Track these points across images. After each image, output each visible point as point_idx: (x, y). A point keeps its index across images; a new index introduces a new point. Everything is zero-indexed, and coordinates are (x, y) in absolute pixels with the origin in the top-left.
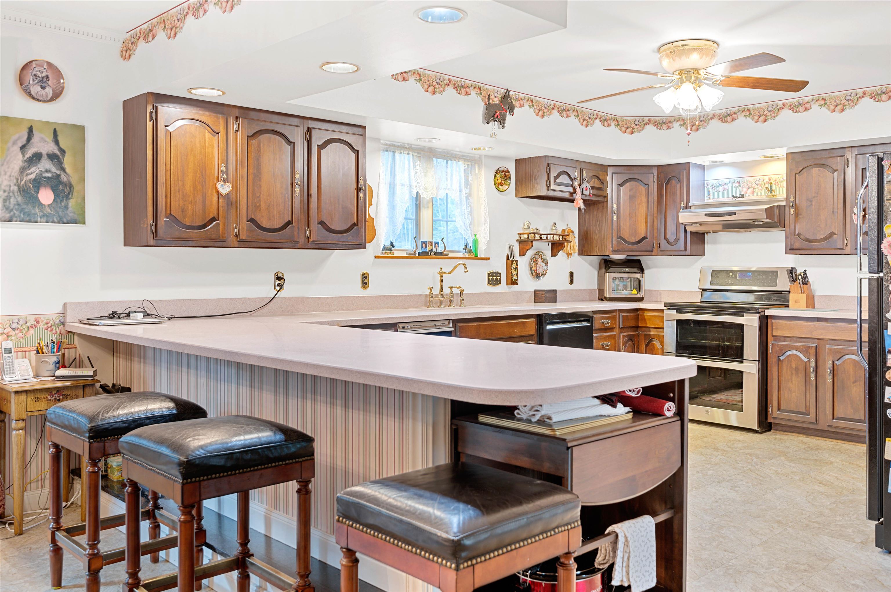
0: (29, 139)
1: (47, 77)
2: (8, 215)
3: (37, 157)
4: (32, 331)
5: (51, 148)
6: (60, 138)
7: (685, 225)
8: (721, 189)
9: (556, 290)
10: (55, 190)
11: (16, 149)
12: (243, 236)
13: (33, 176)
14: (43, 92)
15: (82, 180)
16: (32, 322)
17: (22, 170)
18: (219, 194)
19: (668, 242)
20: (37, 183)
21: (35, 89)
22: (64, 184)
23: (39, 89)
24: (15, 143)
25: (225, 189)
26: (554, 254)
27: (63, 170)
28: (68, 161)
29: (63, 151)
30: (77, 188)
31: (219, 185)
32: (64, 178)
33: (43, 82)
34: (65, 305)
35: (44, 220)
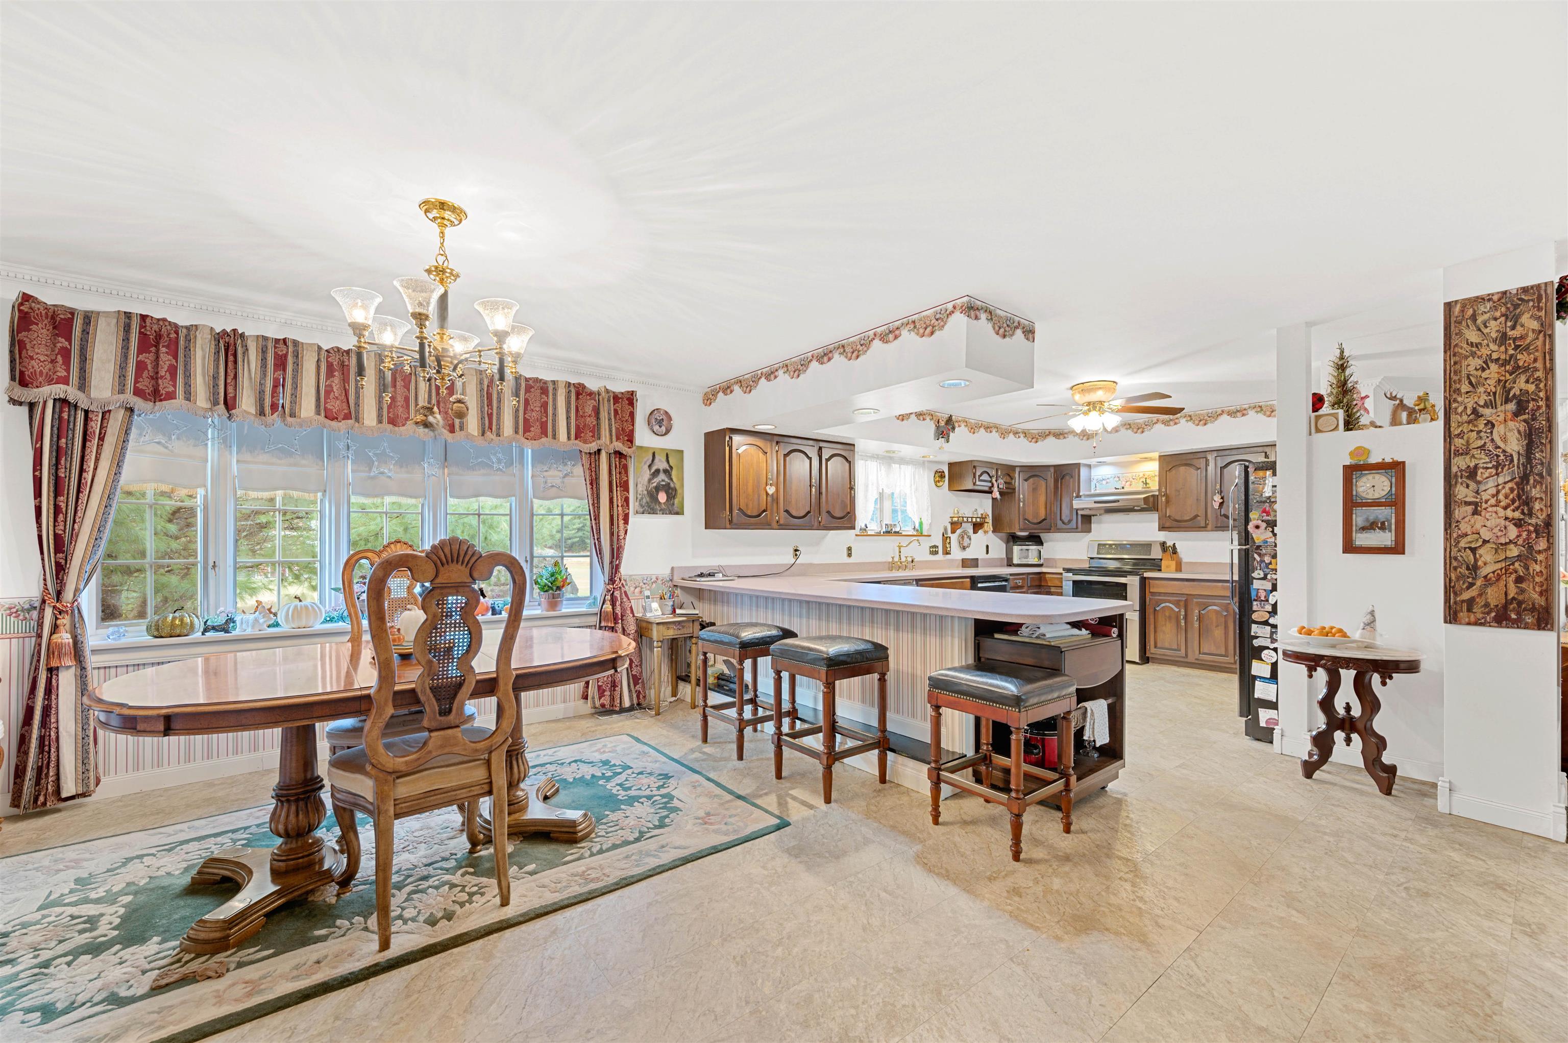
0: (653, 460)
1: (663, 419)
2: (642, 510)
3: (658, 471)
4: (654, 585)
5: (665, 466)
6: (670, 459)
7: (1077, 510)
8: (1104, 482)
9: (977, 559)
10: (667, 493)
11: (646, 467)
12: (782, 522)
13: (655, 484)
14: (660, 430)
16: (654, 579)
17: (650, 480)
18: (767, 494)
19: (1063, 523)
20: (658, 489)
21: (656, 428)
22: (672, 489)
23: (657, 427)
24: (645, 463)
25: (771, 490)
26: (975, 532)
27: (671, 479)
28: (674, 474)
29: (671, 467)
30: (679, 491)
31: (768, 488)
32: (672, 485)
33: (660, 423)
34: (673, 569)
35: (661, 512)
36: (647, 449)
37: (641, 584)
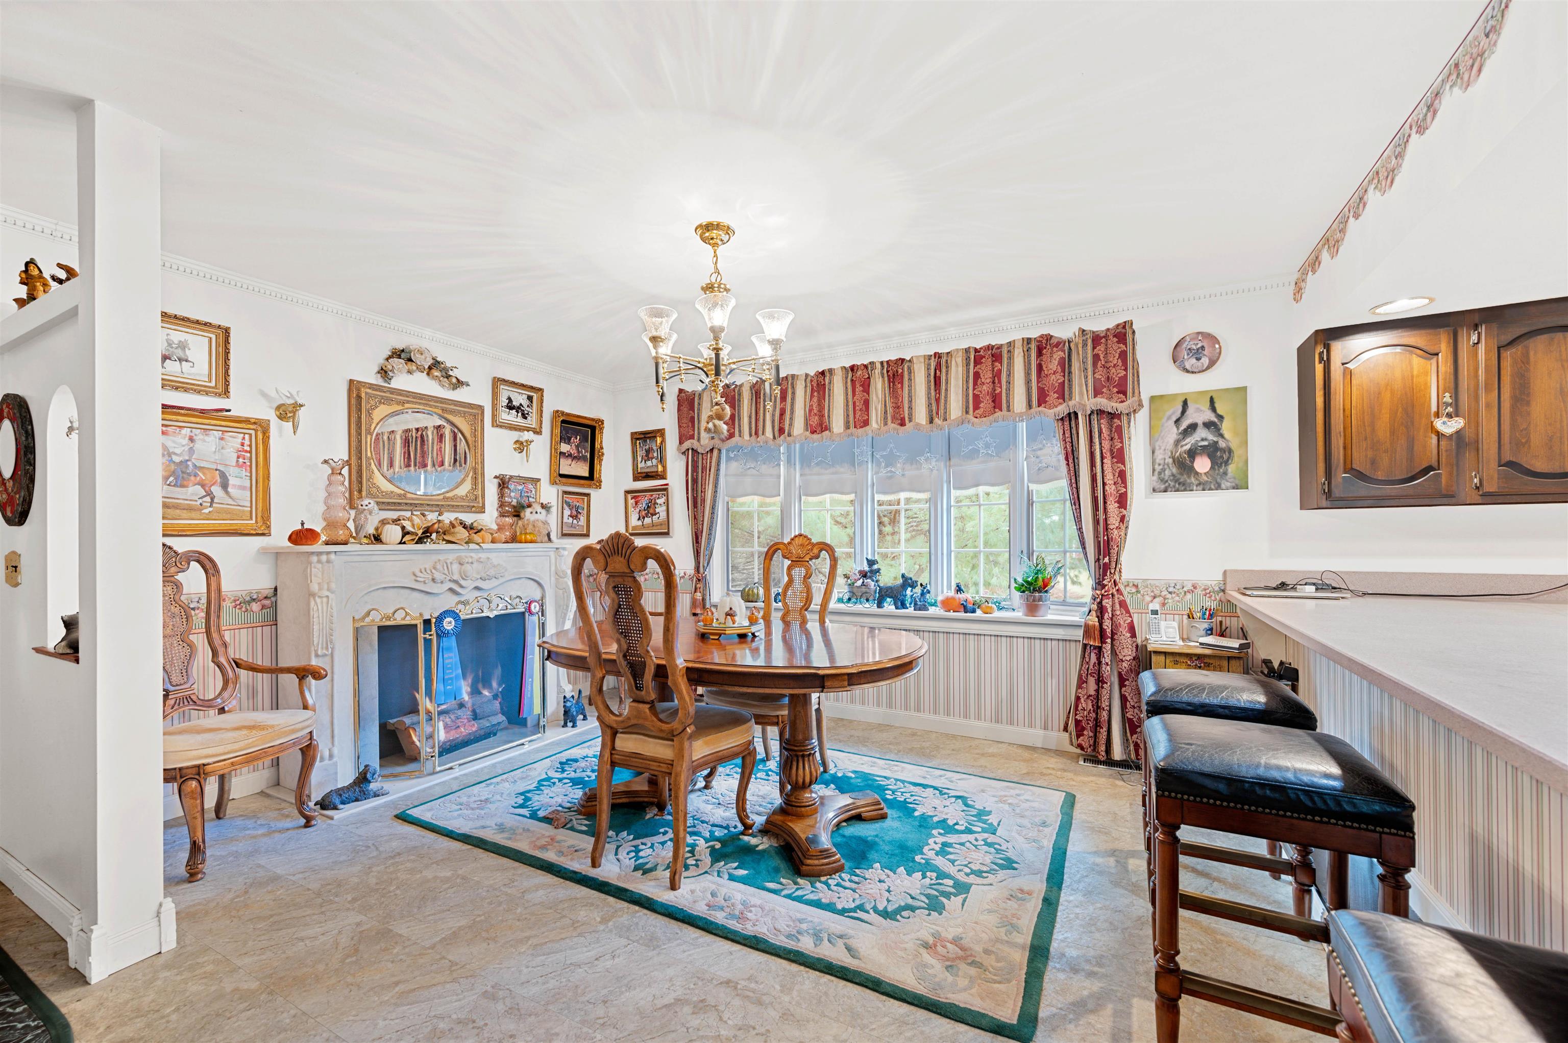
0: (1184, 412)
1: (1203, 348)
2: (1163, 487)
3: (1193, 427)
4: (1189, 596)
5: (1210, 416)
6: (1217, 405)
10: (1212, 457)
11: (1171, 423)
13: (1188, 447)
14: (1199, 363)
15: (1245, 443)
16: (1189, 587)
17: (1177, 443)
18: (1439, 434)
20: (1192, 454)
21: (1191, 363)
22: (1223, 450)
23: (1194, 361)
24: (1169, 418)
25: (1449, 426)
27: (1222, 436)
28: (1226, 428)
29: (1221, 418)
30: (1237, 453)
31: (1439, 424)
32: (1222, 444)
33: (1197, 354)
34: (1225, 572)
35: (1200, 488)
36: (1174, 397)
37: (1165, 593)
